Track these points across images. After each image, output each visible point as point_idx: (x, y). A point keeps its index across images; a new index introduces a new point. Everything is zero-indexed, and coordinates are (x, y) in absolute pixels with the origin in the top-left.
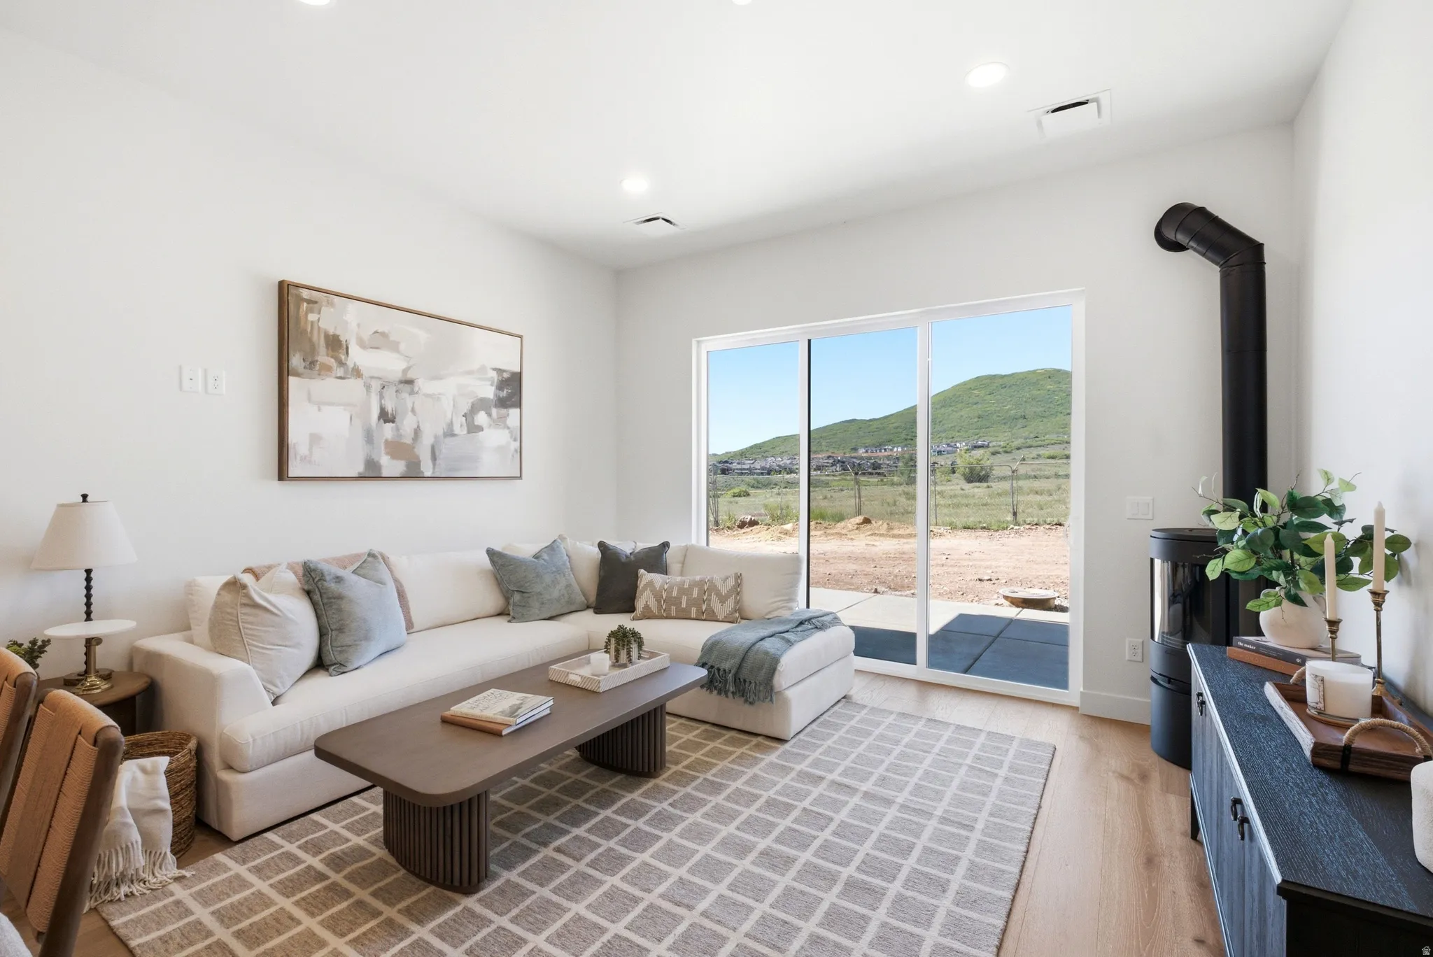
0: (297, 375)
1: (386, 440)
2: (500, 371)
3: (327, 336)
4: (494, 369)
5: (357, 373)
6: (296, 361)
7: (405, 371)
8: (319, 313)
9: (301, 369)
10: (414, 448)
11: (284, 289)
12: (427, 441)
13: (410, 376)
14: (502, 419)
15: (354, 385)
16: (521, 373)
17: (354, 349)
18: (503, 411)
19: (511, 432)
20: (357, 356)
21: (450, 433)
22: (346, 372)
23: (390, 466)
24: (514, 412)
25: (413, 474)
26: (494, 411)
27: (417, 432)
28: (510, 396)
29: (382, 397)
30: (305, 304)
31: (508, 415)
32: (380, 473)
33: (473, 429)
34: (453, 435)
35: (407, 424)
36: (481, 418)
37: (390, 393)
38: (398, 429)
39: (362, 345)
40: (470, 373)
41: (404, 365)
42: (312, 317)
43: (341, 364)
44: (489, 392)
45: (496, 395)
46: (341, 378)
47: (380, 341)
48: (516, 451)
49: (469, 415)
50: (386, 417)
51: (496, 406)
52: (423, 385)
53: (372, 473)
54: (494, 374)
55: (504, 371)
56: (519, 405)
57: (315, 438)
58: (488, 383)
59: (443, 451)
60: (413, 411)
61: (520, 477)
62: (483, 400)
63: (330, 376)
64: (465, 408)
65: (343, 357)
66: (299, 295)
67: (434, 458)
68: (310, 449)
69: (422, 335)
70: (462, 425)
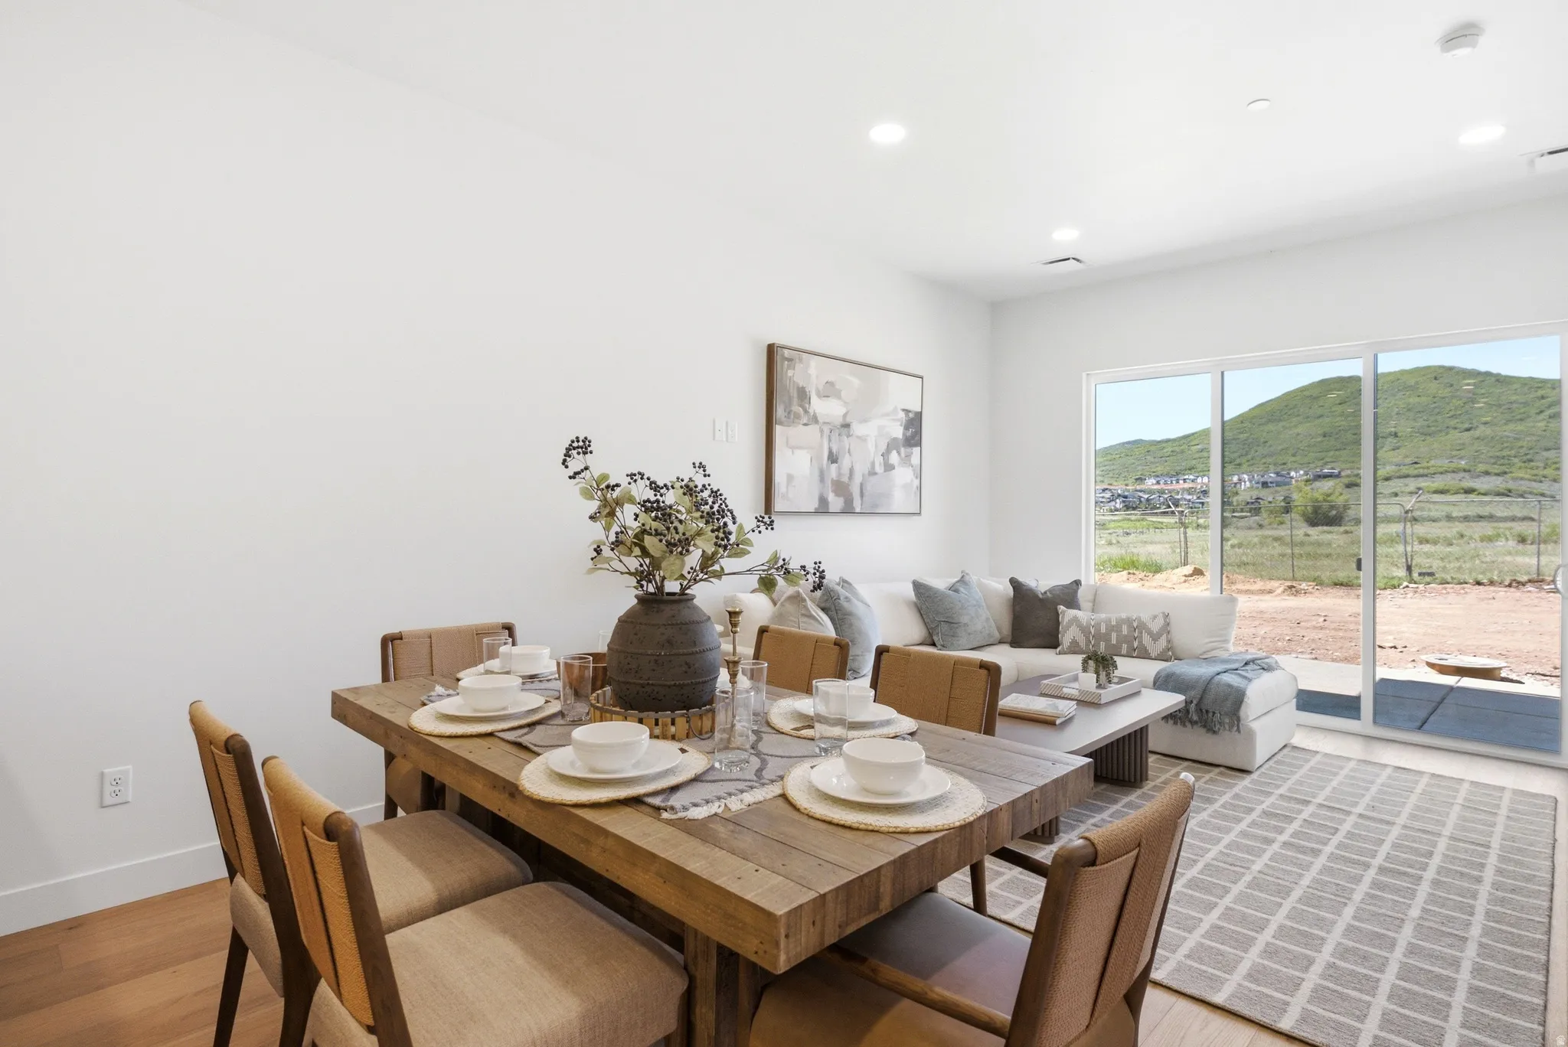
0: (781, 423)
1: (832, 479)
2: (907, 411)
3: (798, 388)
4: (903, 410)
5: (815, 420)
6: (780, 412)
7: (845, 415)
8: (794, 369)
9: (783, 419)
10: (849, 485)
11: (771, 350)
12: (858, 479)
13: (848, 420)
14: (908, 456)
15: (813, 429)
16: (921, 412)
17: (814, 399)
18: (909, 450)
19: (914, 470)
20: (817, 405)
21: (873, 473)
22: (809, 419)
23: (835, 503)
24: (916, 450)
25: (848, 510)
26: (902, 450)
27: (851, 471)
28: (913, 437)
29: (830, 440)
30: (786, 362)
31: (912, 453)
32: (828, 508)
33: (889, 467)
34: (876, 474)
35: (846, 462)
36: (894, 457)
37: (835, 436)
38: (839, 468)
39: (820, 395)
40: (887, 415)
41: (844, 411)
42: (790, 373)
43: (806, 412)
44: (898, 432)
45: (904, 434)
46: (805, 425)
47: (830, 391)
48: (917, 488)
49: (885, 455)
50: (833, 459)
51: (904, 446)
52: (858, 429)
53: (823, 509)
54: (902, 415)
55: (910, 411)
56: (919, 444)
57: (790, 478)
58: (899, 423)
59: (869, 488)
60: (849, 452)
61: (920, 514)
62: (895, 439)
63: (799, 423)
64: (883, 448)
65: (807, 406)
66: (783, 355)
67: (862, 495)
68: (787, 487)
69: (856, 381)
70: (880, 464)
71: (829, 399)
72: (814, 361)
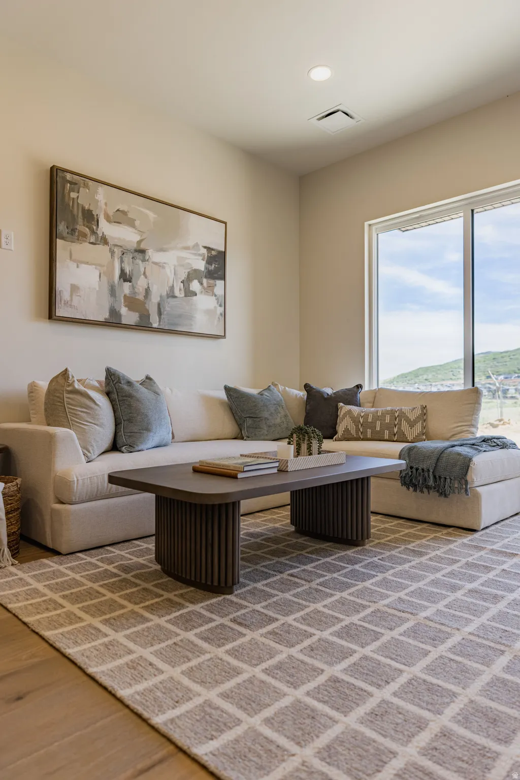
0: (63, 238)
1: (125, 296)
2: (209, 249)
3: (84, 209)
4: (205, 247)
5: (104, 241)
6: (60, 227)
7: (139, 242)
8: (78, 192)
9: (65, 234)
10: (145, 303)
11: (54, 172)
12: (155, 299)
13: (142, 246)
14: (211, 287)
15: (102, 249)
16: (225, 253)
17: (103, 223)
18: (211, 281)
19: (217, 299)
20: (106, 229)
21: (172, 296)
22: (97, 239)
23: (129, 317)
24: (220, 283)
25: (143, 326)
26: (205, 281)
27: (148, 291)
28: (216, 270)
29: (122, 261)
30: (68, 185)
31: (216, 285)
32: (121, 322)
33: (190, 293)
34: (175, 297)
35: (140, 284)
36: (195, 286)
37: (127, 258)
38: (133, 287)
39: (108, 219)
40: (188, 249)
41: (138, 238)
42: (73, 195)
43: (93, 232)
44: (200, 265)
45: (206, 268)
46: (92, 243)
47: (120, 218)
48: (221, 314)
49: (186, 282)
50: (125, 277)
51: (206, 277)
52: (154, 256)
53: (114, 322)
54: (204, 251)
55: (213, 249)
56: (223, 278)
57: (74, 289)
58: (201, 258)
59: (167, 308)
60: (144, 273)
61: (224, 337)
62: (196, 271)
63: (86, 241)
64: (183, 276)
65: (95, 227)
66: (64, 178)
67: (160, 313)
68: (71, 296)
69: (151, 215)
70: (180, 290)
71: (121, 225)
72: (102, 190)
